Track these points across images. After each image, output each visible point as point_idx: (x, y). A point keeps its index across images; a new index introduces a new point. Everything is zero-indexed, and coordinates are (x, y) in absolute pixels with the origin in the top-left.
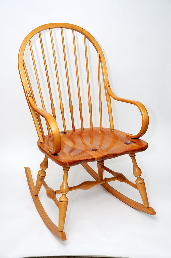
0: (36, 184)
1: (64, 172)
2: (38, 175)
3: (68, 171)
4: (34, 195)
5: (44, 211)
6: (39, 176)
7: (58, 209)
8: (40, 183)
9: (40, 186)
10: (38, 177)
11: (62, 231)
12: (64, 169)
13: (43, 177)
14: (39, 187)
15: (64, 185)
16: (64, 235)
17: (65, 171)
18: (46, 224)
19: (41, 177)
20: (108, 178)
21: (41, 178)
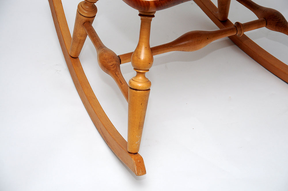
0: (75, 33)
1: (141, 19)
2: (79, 13)
3: (150, 18)
4: (69, 57)
5: (95, 98)
6: (80, 16)
7: (127, 104)
8: (82, 30)
9: (82, 38)
10: (77, 18)
11: (137, 153)
12: (141, 13)
13: (90, 19)
14: (80, 40)
15: (140, 52)
16: (140, 162)
17: (143, 18)
18: (97, 129)
19: (86, 19)
20: (242, 22)
21: (84, 21)
